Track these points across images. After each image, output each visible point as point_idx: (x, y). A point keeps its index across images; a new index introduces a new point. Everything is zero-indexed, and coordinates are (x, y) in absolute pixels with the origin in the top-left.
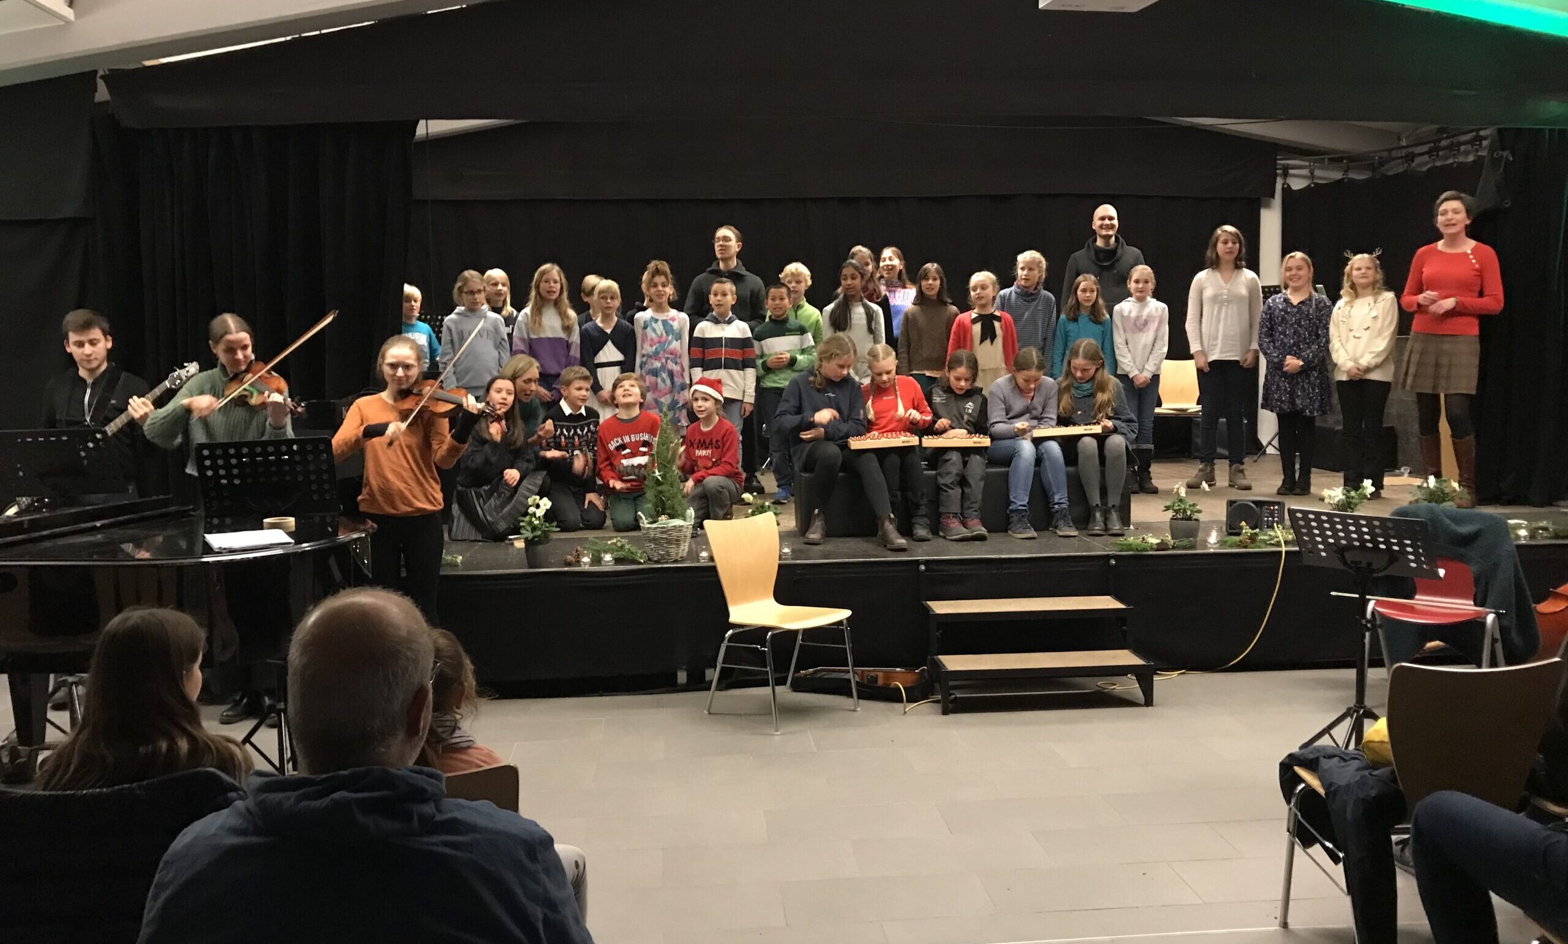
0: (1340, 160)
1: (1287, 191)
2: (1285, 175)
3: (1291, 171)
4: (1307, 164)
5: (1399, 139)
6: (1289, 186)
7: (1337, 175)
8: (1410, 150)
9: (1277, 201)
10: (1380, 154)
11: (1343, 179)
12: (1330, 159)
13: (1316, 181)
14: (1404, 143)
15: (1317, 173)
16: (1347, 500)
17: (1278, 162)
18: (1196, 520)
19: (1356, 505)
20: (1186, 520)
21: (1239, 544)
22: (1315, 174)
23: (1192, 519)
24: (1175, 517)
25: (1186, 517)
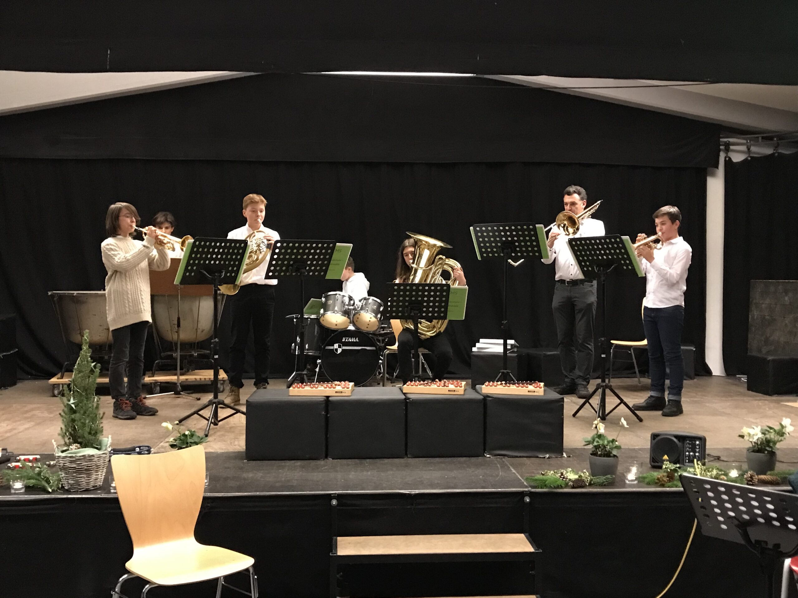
0: (770, 138)
1: (729, 163)
2: (727, 150)
3: (731, 147)
4: (744, 141)
6: (730, 159)
7: (768, 151)
9: (721, 171)
11: (773, 154)
12: (763, 138)
13: (751, 155)
15: (753, 149)
16: (766, 438)
17: (721, 140)
18: (615, 456)
19: (775, 443)
20: (604, 457)
21: (657, 481)
22: (751, 149)
23: (611, 455)
24: (595, 452)
25: (606, 453)
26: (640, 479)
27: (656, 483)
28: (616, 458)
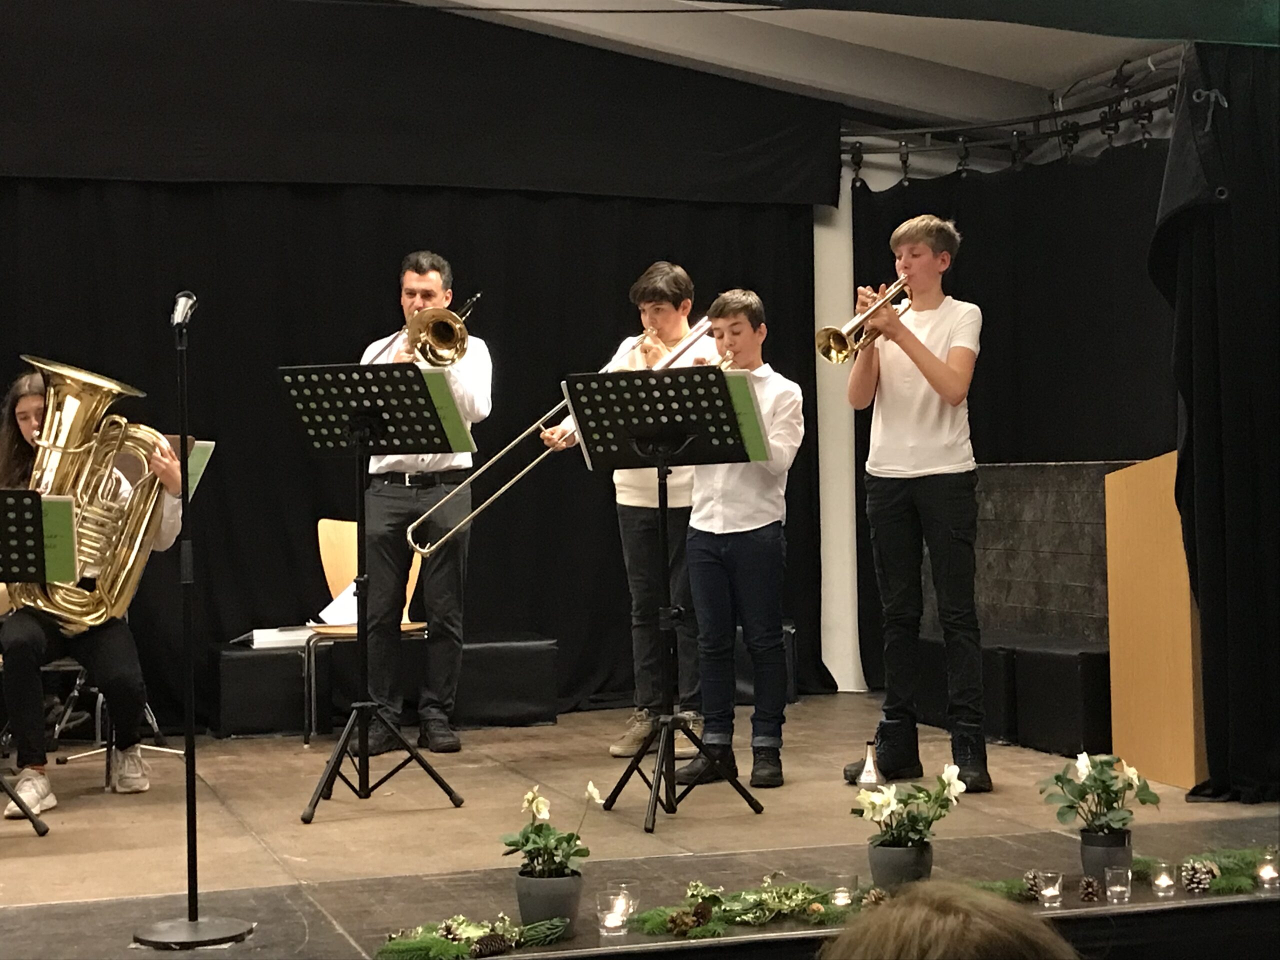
0: (951, 137)
1: (861, 192)
2: (857, 164)
3: (867, 157)
4: (896, 144)
5: (1052, 99)
6: (864, 183)
7: (949, 167)
8: (1070, 119)
9: (844, 212)
10: (1021, 127)
11: (959, 172)
12: (935, 136)
13: (910, 176)
14: (1060, 107)
15: (915, 161)
16: (908, 813)
17: (843, 139)
18: (575, 873)
19: (929, 824)
20: (550, 876)
21: (670, 925)
22: (909, 162)
23: (567, 871)
24: (529, 869)
25: (553, 867)
26: (633, 925)
27: (670, 931)
28: (576, 877)
